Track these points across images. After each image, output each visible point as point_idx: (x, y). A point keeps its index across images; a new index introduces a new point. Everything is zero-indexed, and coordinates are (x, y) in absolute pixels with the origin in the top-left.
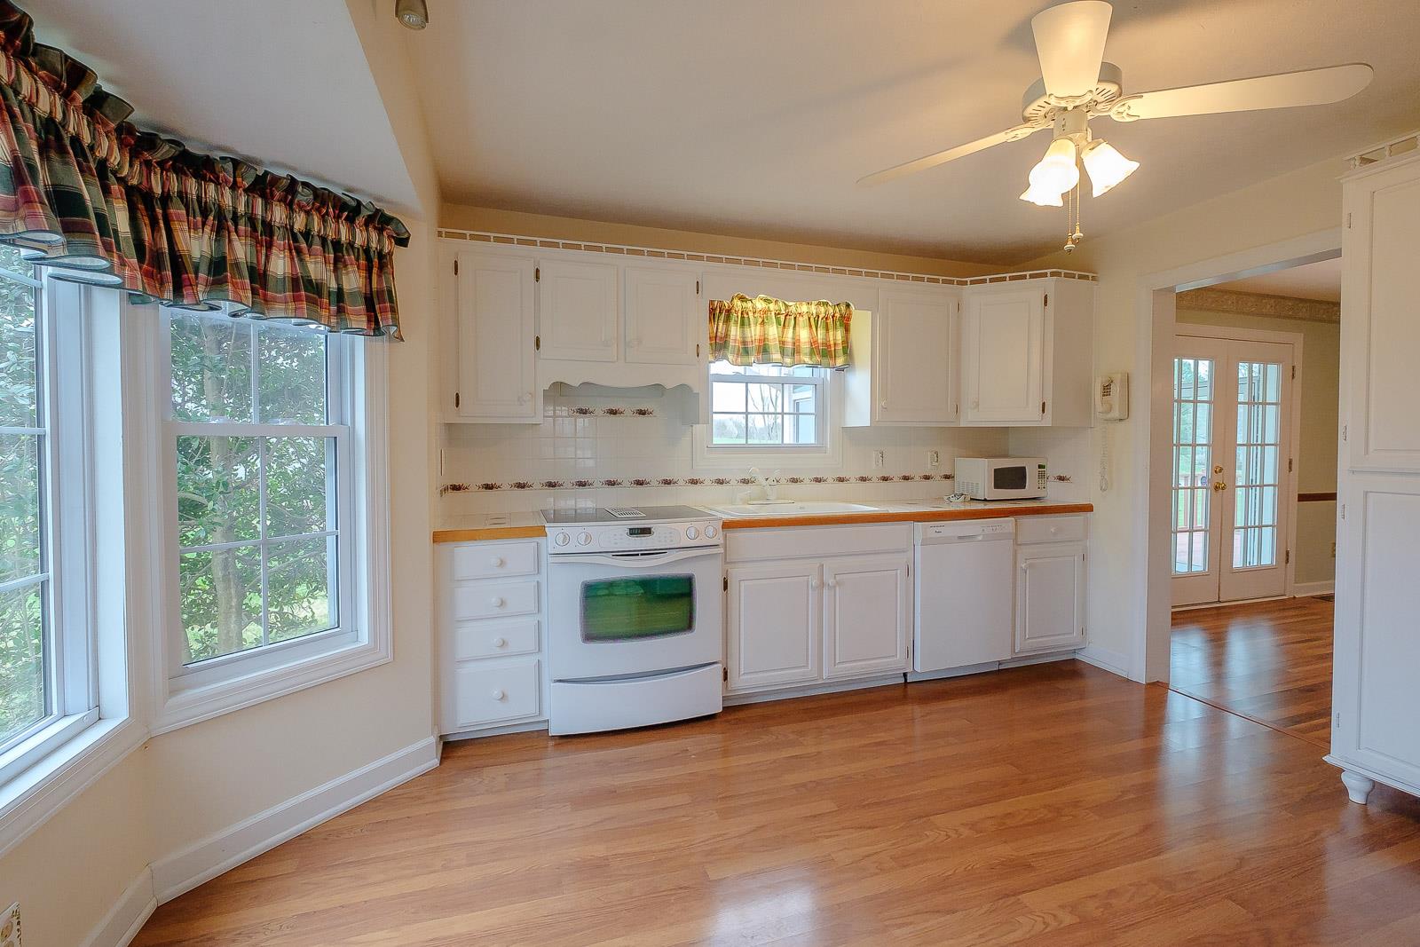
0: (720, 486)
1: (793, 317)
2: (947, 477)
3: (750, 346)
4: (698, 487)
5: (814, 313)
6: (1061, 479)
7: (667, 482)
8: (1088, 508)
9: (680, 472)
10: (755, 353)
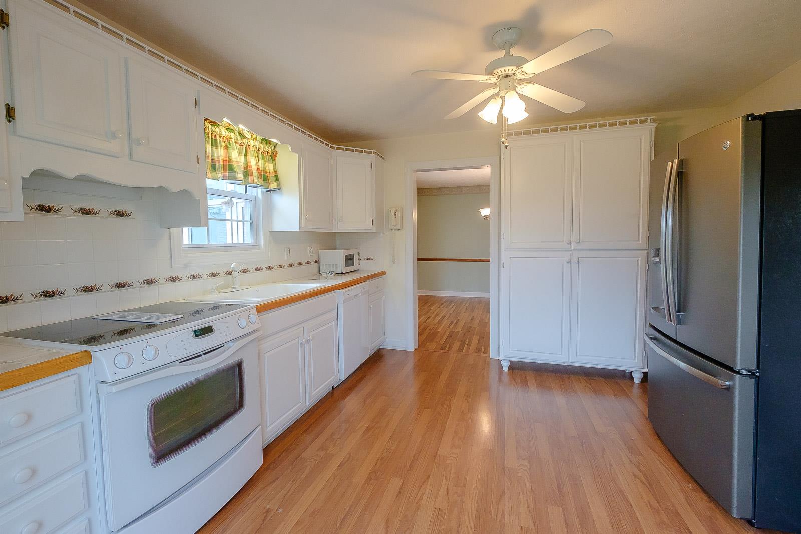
0: (194, 281)
1: (244, 147)
2: (316, 262)
3: (217, 164)
4: (177, 283)
5: (258, 147)
6: (368, 259)
7: (149, 282)
8: (383, 273)
9: (160, 272)
10: (221, 170)
